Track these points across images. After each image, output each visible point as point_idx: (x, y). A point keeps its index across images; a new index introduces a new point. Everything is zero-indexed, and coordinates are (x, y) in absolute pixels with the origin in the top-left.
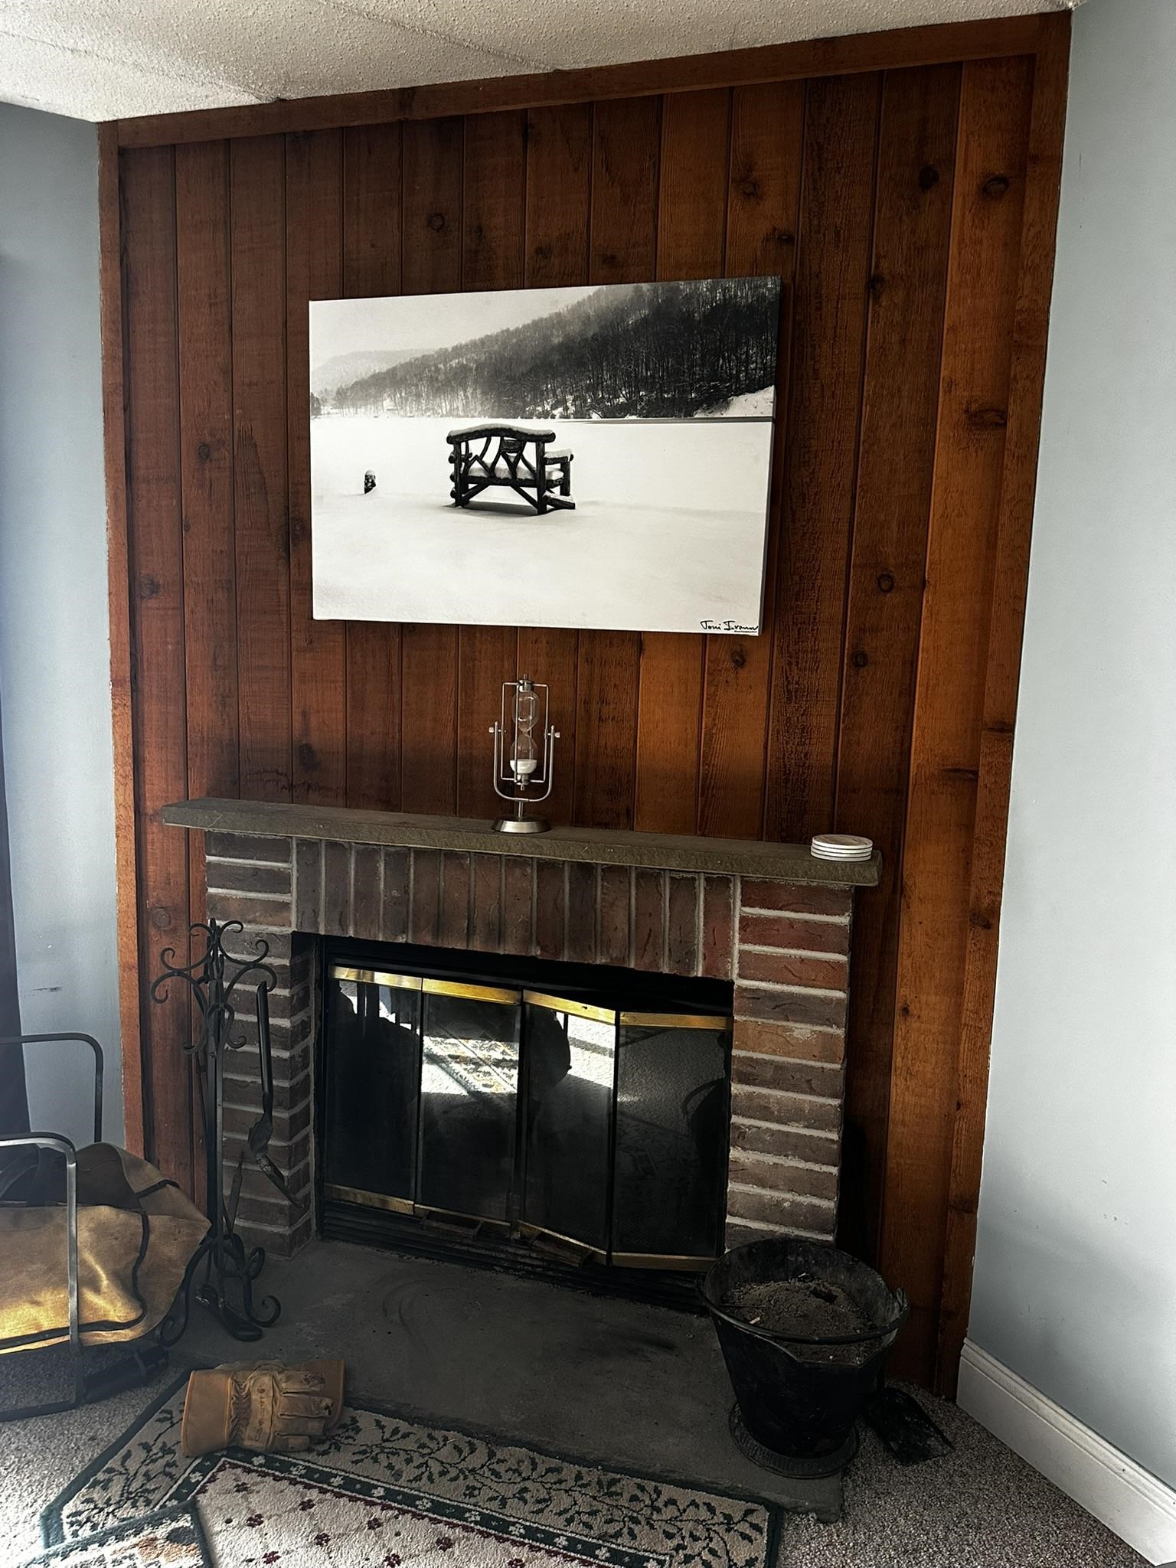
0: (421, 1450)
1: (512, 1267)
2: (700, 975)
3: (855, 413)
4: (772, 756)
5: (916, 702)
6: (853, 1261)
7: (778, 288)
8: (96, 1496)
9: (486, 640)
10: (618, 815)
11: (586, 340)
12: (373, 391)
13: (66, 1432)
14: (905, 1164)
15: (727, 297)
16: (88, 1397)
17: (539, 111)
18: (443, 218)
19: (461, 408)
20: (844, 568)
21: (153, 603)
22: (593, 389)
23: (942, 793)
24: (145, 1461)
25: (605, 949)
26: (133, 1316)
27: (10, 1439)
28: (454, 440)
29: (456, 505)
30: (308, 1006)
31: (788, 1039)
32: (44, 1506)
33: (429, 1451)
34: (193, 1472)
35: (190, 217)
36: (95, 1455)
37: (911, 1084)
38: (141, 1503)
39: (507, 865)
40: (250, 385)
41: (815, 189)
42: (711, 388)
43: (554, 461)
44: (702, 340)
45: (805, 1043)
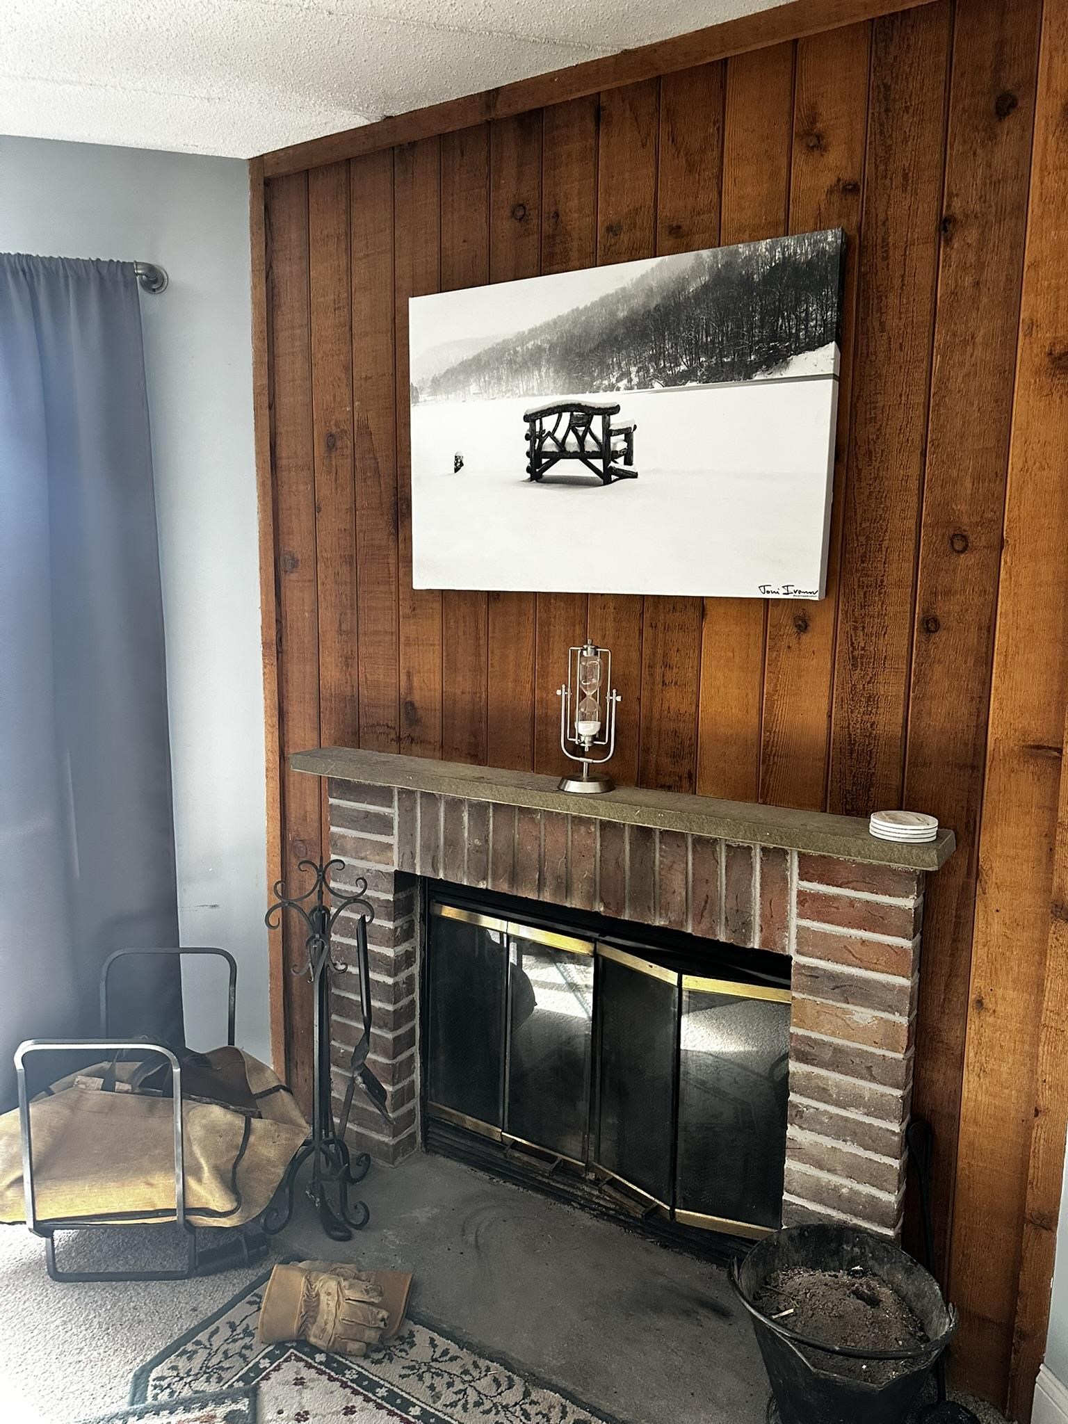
0: (463, 1376)
1: (586, 1205)
2: (756, 947)
3: (924, 365)
4: (836, 725)
5: (994, 671)
6: (912, 1262)
7: (839, 241)
8: (180, 1365)
9: (560, 606)
10: (680, 779)
11: (649, 311)
12: (461, 378)
13: (175, 1300)
14: (977, 1166)
15: (787, 255)
16: (199, 1269)
17: (610, 92)
18: (524, 208)
19: (535, 388)
20: (913, 528)
21: (294, 576)
22: (655, 359)
23: (1022, 771)
24: (228, 1339)
25: (663, 911)
26: (228, 1207)
27: (131, 1298)
28: (530, 418)
29: (531, 479)
30: (412, 937)
31: (848, 1022)
32: (140, 1365)
33: (471, 1378)
34: (264, 1358)
35: (319, 234)
36: (192, 1326)
37: (985, 1081)
38: (214, 1380)
39: (572, 822)
40: (366, 379)
41: (881, 133)
42: (770, 349)
43: (619, 432)
44: (761, 301)
45: (865, 1028)
